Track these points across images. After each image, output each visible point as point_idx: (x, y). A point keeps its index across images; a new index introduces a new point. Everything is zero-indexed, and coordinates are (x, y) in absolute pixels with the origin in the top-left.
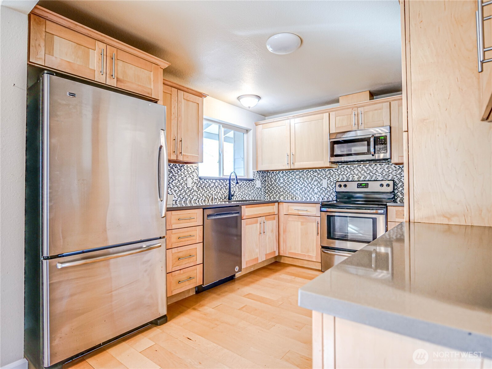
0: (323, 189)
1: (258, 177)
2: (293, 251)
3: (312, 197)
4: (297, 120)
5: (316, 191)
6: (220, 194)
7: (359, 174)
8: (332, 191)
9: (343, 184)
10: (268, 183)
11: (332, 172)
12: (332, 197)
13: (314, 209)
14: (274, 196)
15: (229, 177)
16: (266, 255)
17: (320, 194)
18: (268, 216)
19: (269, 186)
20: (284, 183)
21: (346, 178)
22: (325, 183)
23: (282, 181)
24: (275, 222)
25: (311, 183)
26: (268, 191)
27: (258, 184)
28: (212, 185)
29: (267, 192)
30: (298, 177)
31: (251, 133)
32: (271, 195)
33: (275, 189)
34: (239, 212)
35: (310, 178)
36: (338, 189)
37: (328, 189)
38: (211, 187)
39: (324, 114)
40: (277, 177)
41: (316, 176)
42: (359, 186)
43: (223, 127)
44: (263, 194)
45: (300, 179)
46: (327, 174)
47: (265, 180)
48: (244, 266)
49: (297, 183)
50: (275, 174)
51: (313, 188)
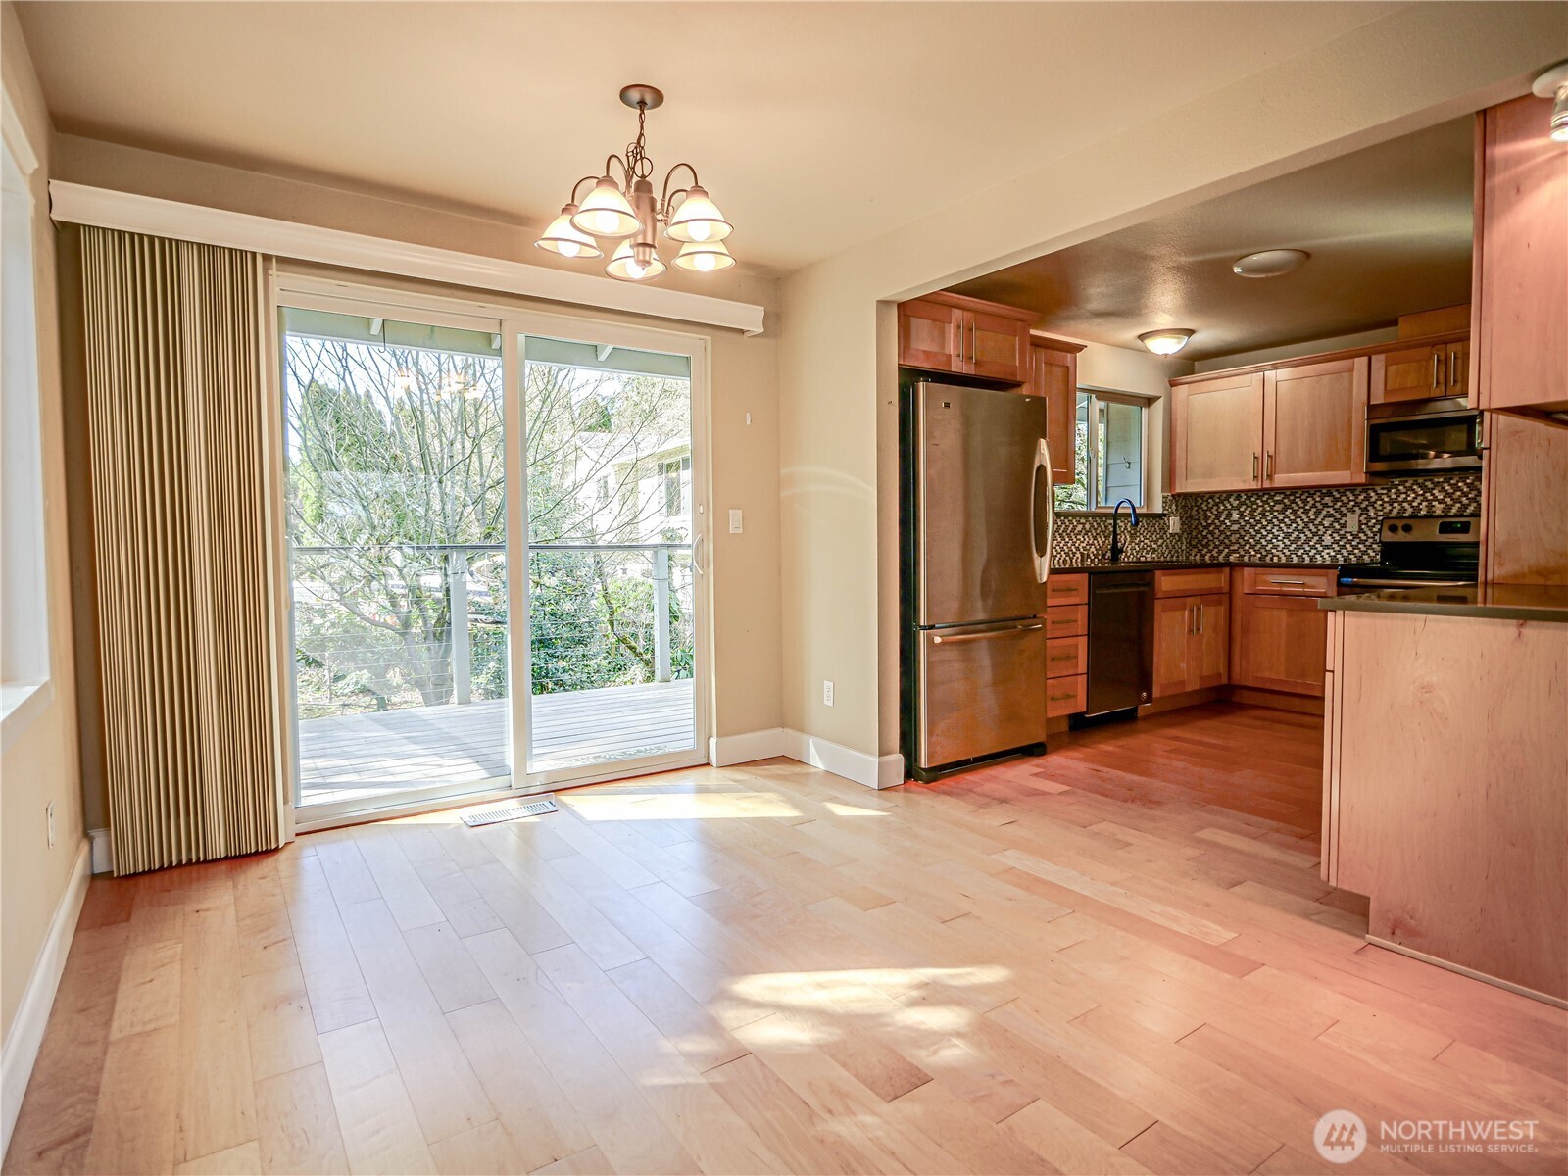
0: (1348, 535)
1: (1174, 507)
2: (1266, 674)
3: (1318, 556)
4: (1283, 374)
5: (1327, 540)
6: (1093, 549)
7: (1448, 500)
8: (1371, 540)
9: (1400, 524)
10: (1196, 522)
11: (1372, 494)
12: (1373, 555)
13: (1323, 580)
14: (1215, 553)
15: (1113, 511)
16: (1202, 678)
17: (1337, 548)
18: (1206, 595)
19: (1201, 529)
20: (1241, 521)
21: (1412, 509)
22: (1352, 521)
23: (1235, 516)
24: (1222, 610)
25: (1316, 523)
26: (1196, 540)
27: (1174, 524)
28: (1080, 527)
29: (1193, 543)
30: (1278, 507)
31: (1159, 405)
32: (1206, 550)
33: (1216, 536)
34: (1151, 584)
35: (1314, 510)
36: (1388, 537)
37: (1361, 535)
38: (1076, 532)
39: (1356, 359)
40: (1222, 507)
41: (1330, 504)
42: (1446, 528)
43: (1098, 398)
44: (1184, 547)
45: (1287, 513)
46: (1359, 500)
47: (1191, 516)
48: (1156, 693)
49: (1277, 523)
50: (1218, 500)
51: (1320, 533)
